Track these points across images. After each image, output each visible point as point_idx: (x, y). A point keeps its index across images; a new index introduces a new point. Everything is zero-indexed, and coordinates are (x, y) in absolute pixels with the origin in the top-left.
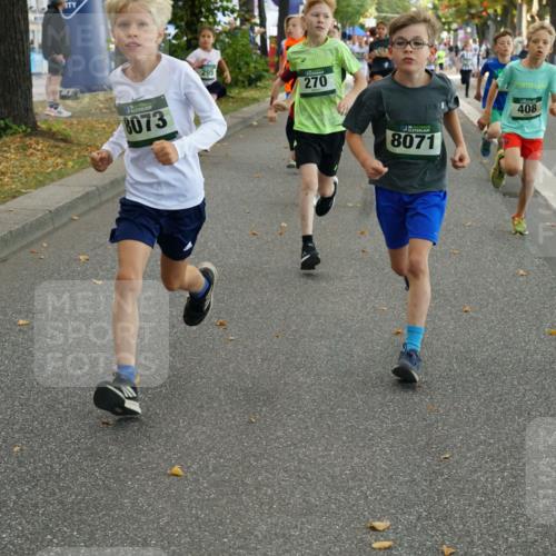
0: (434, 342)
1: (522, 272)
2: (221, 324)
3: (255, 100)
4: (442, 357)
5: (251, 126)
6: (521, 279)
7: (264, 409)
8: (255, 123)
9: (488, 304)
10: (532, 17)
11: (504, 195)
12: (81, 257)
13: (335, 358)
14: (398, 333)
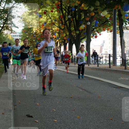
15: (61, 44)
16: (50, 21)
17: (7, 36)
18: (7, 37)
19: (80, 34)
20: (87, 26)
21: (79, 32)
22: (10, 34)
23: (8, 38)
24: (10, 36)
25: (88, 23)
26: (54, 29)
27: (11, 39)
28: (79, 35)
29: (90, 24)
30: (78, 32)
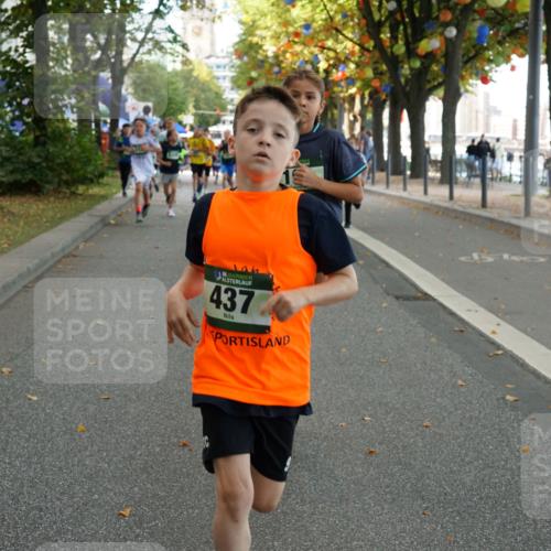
0: (412, 462)
1: (460, 382)
2: (185, 445)
3: (104, 198)
4: (428, 478)
5: (110, 224)
6: (463, 390)
7: (276, 543)
8: (112, 222)
9: (444, 417)
10: (355, 117)
11: (397, 298)
12: (4, 370)
13: (320, 482)
14: (371, 452)
15: (366, 102)
16: (326, 20)
17: (191, 67)
18: (192, 70)
19: (425, 69)
20: (448, 41)
21: (422, 64)
22: (207, 61)
23: (195, 74)
24: (205, 68)
25: (448, 29)
26: (339, 48)
27: (208, 79)
28: (420, 76)
29: (456, 36)
30: (417, 64)
